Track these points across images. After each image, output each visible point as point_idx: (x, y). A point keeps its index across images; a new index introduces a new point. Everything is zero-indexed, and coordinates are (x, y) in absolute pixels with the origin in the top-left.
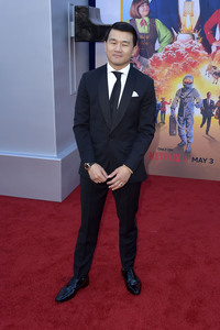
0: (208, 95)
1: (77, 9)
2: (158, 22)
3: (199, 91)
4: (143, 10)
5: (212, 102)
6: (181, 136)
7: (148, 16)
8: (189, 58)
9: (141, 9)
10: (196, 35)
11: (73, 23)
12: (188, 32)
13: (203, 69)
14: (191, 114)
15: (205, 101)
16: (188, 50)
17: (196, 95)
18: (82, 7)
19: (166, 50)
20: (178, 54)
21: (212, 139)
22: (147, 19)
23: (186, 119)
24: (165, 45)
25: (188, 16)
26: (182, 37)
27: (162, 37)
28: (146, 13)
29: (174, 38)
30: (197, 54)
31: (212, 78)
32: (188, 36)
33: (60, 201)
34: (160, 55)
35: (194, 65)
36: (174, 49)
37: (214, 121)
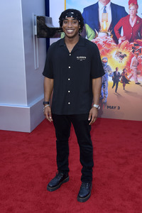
0: (117, 69)
1: (38, 18)
2: (87, 26)
5: (119, 73)
8: (105, 47)
10: (109, 33)
11: (36, 27)
12: (105, 32)
13: (113, 53)
15: (115, 72)
16: (105, 42)
17: (110, 69)
18: (41, 17)
21: (119, 95)
24: (91, 39)
25: (105, 22)
26: (101, 35)
27: (89, 35)
30: (110, 45)
31: (119, 59)
32: (104, 34)
33: (30, 132)
35: (108, 51)
37: (120, 84)
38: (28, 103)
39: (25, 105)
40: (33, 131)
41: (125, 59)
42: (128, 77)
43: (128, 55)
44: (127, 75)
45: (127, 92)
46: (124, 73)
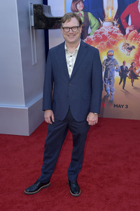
0: (124, 63)
1: (35, 6)
2: (90, 14)
3: (118, 60)
4: (80, 6)
5: (126, 67)
6: (106, 91)
7: (82, 10)
8: (111, 38)
9: (78, 6)
10: (115, 23)
11: (33, 16)
12: (110, 21)
13: (120, 45)
14: (112, 76)
15: (122, 67)
16: (110, 33)
17: (116, 64)
18: (38, 5)
19: (96, 33)
20: (104, 36)
21: (127, 92)
22: (82, 13)
23: (109, 79)
24: (94, 30)
25: (110, 10)
26: (106, 24)
27: (92, 25)
28: (81, 8)
29: (100, 25)
30: (116, 36)
31: (126, 52)
32: (110, 24)
33: (28, 135)
34: (91, 37)
35: (114, 43)
36: (101, 33)
37: (128, 80)
38: (26, 103)
39: (22, 106)
40: (33, 134)
41: (134, 52)
42: (137, 71)
43: (136, 46)
44: (135, 69)
45: (136, 88)
46: (132, 67)
